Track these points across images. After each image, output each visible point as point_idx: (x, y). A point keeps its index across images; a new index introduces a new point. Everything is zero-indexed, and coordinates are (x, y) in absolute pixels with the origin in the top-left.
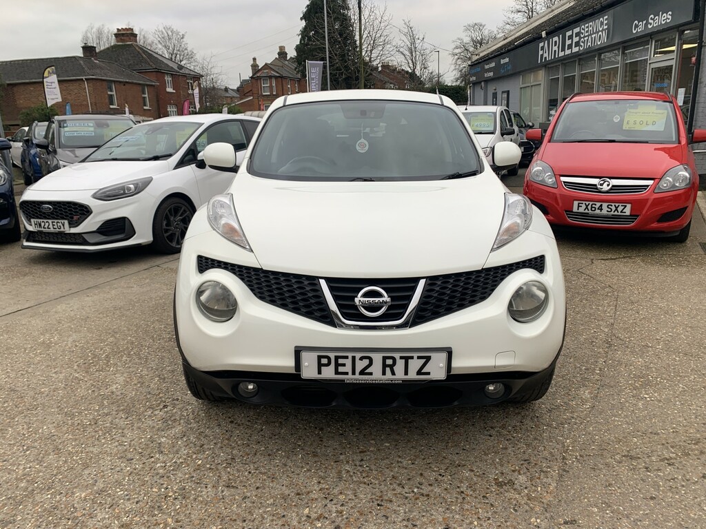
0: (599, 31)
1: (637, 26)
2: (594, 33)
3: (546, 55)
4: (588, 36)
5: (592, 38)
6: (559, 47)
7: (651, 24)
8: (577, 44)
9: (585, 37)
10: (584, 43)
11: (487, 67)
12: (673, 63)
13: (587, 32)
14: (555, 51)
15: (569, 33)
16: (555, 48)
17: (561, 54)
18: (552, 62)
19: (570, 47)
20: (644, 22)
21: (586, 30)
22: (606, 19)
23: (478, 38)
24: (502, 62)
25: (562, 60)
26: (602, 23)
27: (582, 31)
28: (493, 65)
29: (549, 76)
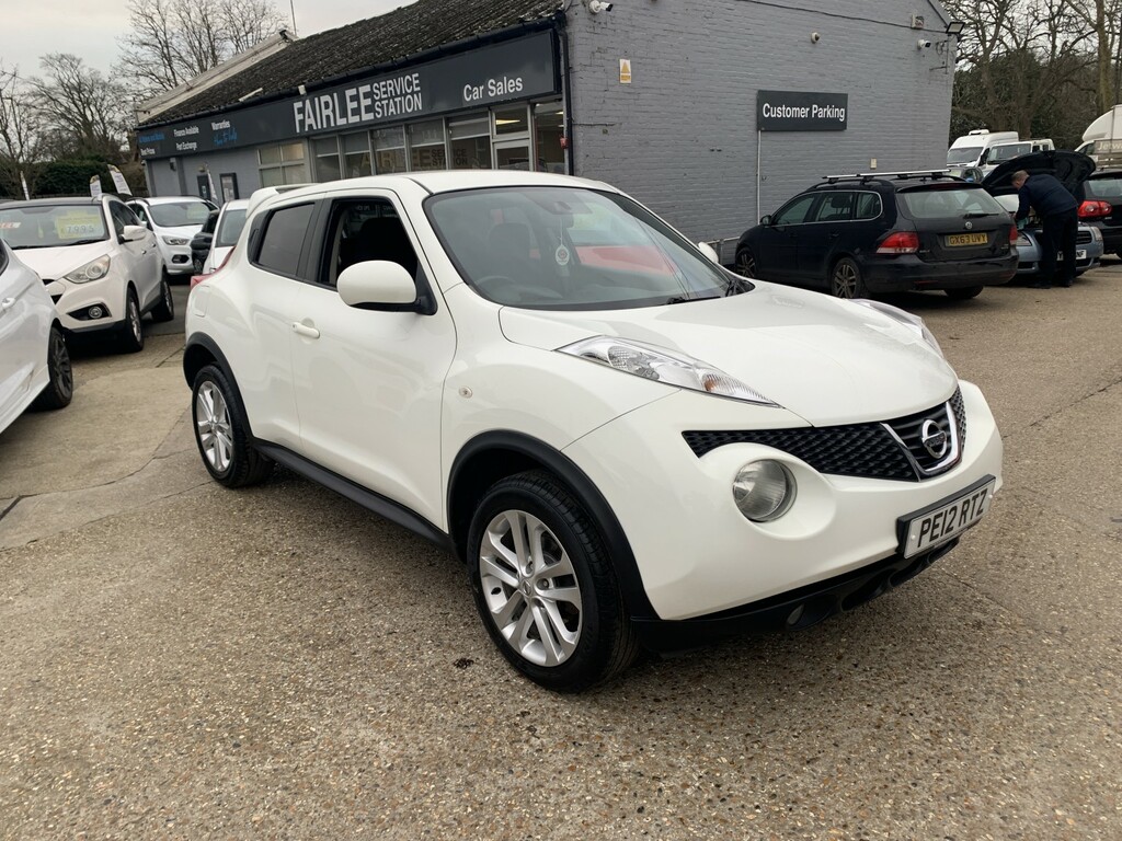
0: (407, 94)
1: (470, 92)
2: (397, 96)
3: (310, 121)
4: (388, 99)
5: (395, 103)
6: (334, 111)
7: (492, 91)
8: (369, 109)
9: (381, 100)
10: (382, 107)
11: (179, 133)
12: (529, 144)
13: (385, 93)
14: (328, 117)
15: (350, 92)
16: (329, 112)
17: (341, 122)
18: (322, 132)
19: (356, 112)
20: (482, 88)
21: (383, 90)
22: (416, 79)
23: (72, 80)
24: (215, 126)
25: (341, 131)
26: (410, 84)
27: (375, 91)
28: (195, 130)
29: (316, 154)
